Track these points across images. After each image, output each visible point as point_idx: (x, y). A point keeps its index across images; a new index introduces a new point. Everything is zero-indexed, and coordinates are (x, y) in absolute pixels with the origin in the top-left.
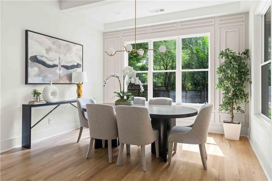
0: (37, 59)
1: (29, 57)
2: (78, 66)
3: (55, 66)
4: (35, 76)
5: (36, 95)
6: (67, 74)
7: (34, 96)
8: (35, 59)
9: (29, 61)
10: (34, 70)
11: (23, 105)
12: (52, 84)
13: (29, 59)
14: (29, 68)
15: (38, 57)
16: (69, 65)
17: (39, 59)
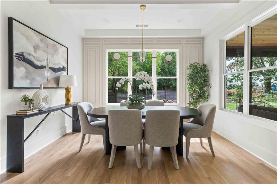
0: (24, 57)
1: (14, 54)
2: (63, 69)
3: (42, 67)
4: (21, 78)
5: (28, 102)
6: (54, 77)
7: (26, 104)
8: (22, 57)
9: (15, 59)
10: (20, 70)
11: (8, 117)
12: (44, 88)
13: (14, 56)
14: (15, 68)
15: (25, 54)
16: (56, 67)
17: (26, 57)
